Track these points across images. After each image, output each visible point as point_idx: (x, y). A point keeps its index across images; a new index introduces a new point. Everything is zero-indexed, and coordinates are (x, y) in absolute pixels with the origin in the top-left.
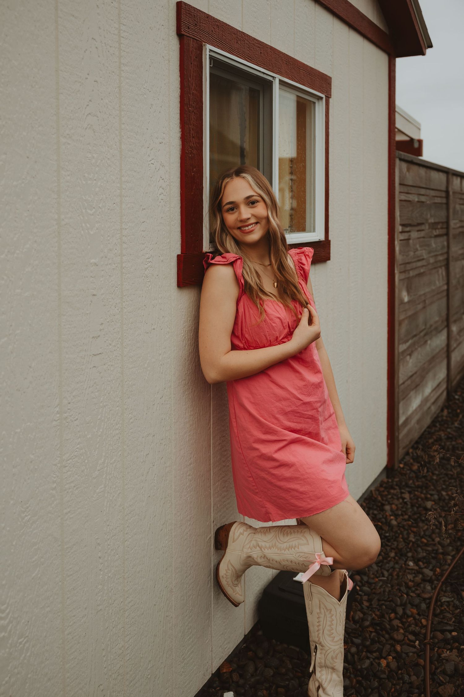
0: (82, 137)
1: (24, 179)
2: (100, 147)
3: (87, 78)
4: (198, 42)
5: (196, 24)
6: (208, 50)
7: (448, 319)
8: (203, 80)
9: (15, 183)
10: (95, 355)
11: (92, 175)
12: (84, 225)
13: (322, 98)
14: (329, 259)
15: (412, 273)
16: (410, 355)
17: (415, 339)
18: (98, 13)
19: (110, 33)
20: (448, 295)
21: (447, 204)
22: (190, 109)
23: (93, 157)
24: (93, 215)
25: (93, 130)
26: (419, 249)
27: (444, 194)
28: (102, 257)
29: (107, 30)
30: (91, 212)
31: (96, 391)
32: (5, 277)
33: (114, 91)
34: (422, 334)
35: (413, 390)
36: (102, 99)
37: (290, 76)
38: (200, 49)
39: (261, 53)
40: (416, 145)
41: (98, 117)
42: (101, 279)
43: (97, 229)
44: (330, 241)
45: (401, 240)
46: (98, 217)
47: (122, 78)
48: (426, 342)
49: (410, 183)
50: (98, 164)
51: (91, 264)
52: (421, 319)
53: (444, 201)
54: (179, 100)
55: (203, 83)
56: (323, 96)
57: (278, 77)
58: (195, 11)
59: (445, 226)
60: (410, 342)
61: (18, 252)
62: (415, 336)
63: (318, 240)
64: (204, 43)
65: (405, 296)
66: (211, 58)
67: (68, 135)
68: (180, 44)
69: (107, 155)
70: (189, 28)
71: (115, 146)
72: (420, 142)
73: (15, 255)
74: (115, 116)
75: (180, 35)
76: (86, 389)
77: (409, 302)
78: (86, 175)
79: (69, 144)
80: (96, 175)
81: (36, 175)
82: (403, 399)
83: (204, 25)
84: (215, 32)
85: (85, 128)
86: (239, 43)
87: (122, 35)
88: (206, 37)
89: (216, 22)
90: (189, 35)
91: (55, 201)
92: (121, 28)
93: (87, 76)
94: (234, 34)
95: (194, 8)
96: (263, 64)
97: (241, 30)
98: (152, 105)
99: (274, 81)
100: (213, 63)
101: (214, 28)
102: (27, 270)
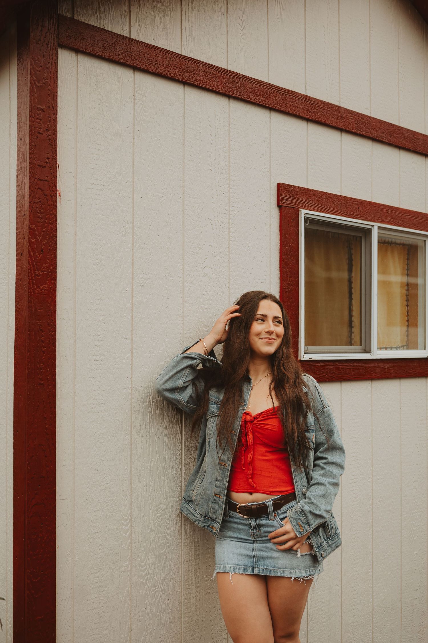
0: (200, 282)
1: (160, 309)
2: (212, 287)
3: (204, 245)
4: (294, 209)
5: (293, 197)
6: (303, 214)
8: (299, 236)
9: (154, 311)
11: (207, 306)
18: (213, 202)
19: (222, 213)
22: (287, 257)
23: (208, 294)
24: (207, 331)
25: (208, 277)
29: (219, 212)
30: (206, 330)
32: (147, 367)
33: (225, 250)
36: (215, 257)
37: (392, 222)
38: (297, 214)
39: (359, 208)
41: (212, 268)
47: (230, 242)
50: (211, 299)
54: (279, 252)
55: (299, 238)
57: (376, 225)
58: (292, 187)
61: (155, 352)
63: (426, 357)
64: (300, 209)
66: (306, 219)
67: (190, 281)
68: (280, 212)
69: (218, 292)
70: (286, 200)
71: (225, 286)
73: (154, 354)
74: (225, 267)
75: (279, 206)
78: (203, 306)
79: (190, 287)
80: (210, 306)
81: (168, 307)
83: (301, 196)
84: (311, 199)
85: (202, 276)
86: (336, 203)
87: (231, 214)
88: (303, 204)
89: (312, 192)
90: (286, 205)
91: (180, 322)
92: (231, 209)
93: (205, 243)
94: (331, 198)
95: (291, 185)
96: (361, 216)
97: (338, 193)
98: (255, 257)
99: (372, 228)
100: (309, 222)
101: (310, 197)
102: (161, 364)
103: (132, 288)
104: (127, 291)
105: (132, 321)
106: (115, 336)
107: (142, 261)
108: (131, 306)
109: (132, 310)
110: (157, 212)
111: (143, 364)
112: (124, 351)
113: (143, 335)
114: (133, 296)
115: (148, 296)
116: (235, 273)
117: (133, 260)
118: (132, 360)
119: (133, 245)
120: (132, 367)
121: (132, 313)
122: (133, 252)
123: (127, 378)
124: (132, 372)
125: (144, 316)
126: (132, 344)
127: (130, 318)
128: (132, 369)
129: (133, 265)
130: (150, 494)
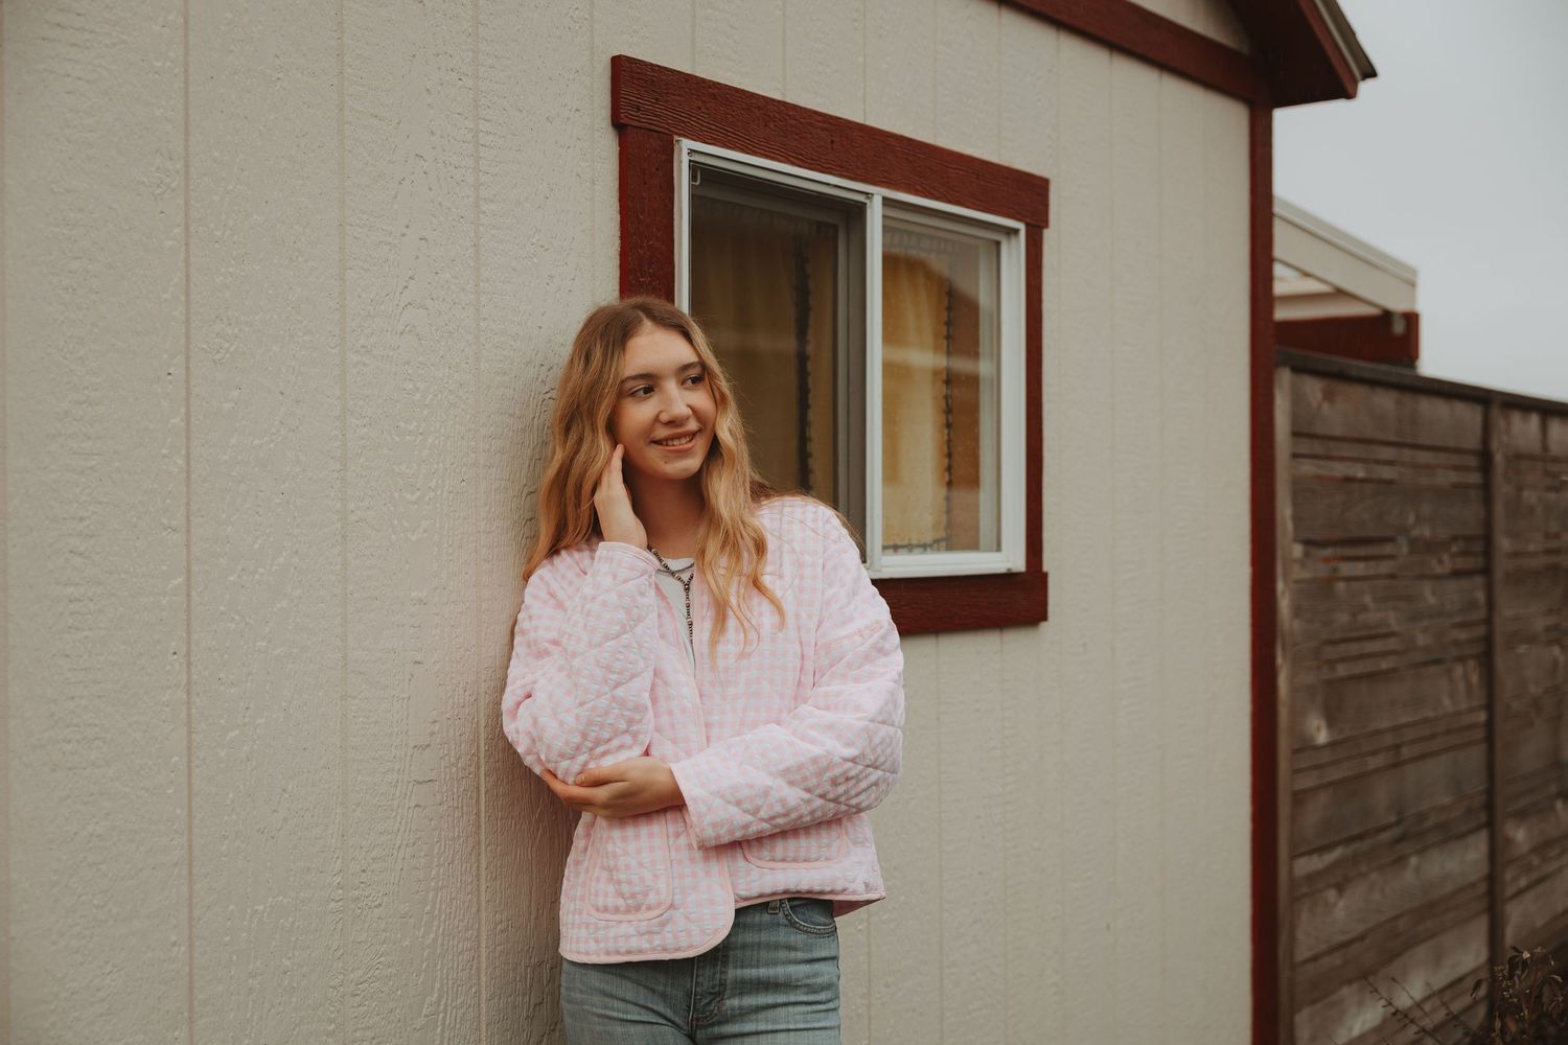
0: (394, 349)
1: (274, 434)
2: (432, 368)
3: (404, 235)
4: (661, 136)
5: (657, 99)
6: (685, 152)
7: (1489, 806)
8: (676, 216)
9: (256, 442)
10: (419, 783)
11: (415, 423)
12: (396, 522)
13: (1016, 231)
14: (1043, 617)
15: (1342, 670)
16: (1340, 888)
17: (1356, 846)
18: (429, 105)
19: (455, 140)
20: (1490, 740)
21: (1487, 488)
22: (642, 280)
23: (418, 389)
24: (415, 503)
25: (417, 335)
26: (1372, 605)
27: (1473, 461)
28: (436, 588)
29: (448, 135)
30: (413, 498)
31: (422, 854)
32: (237, 617)
33: (464, 255)
34: (1385, 836)
35: (1349, 982)
36: (437, 273)
37: (918, 187)
38: (667, 152)
39: (832, 142)
40: (1399, 328)
41: (427, 309)
42: (433, 632)
43: (425, 531)
44: (1045, 575)
45: (1296, 582)
46: (427, 507)
47: (481, 228)
48: (1401, 860)
49: (1339, 431)
50: (427, 403)
51: (412, 600)
52: (1381, 795)
53: (1475, 478)
54: (618, 262)
55: (676, 223)
56: (1021, 226)
57: (879, 193)
58: (652, 70)
59: (1478, 547)
60: (1338, 853)
61: (261, 570)
62: (1360, 837)
63: (1003, 571)
64: (676, 138)
65: (1319, 729)
66: (695, 167)
67: (364, 347)
68: (620, 144)
69: (447, 383)
70: (639, 109)
71: (466, 365)
72: (1412, 319)
73: (257, 576)
74: (466, 304)
75: (618, 124)
76: (400, 848)
77: (1332, 745)
78: (402, 424)
79: (364, 364)
80: (424, 425)
81: (297, 427)
82: (1314, 1002)
83: (678, 98)
84: (707, 109)
85: (399, 331)
86: (772, 126)
87: (481, 142)
88: (684, 122)
89: (710, 87)
90: (640, 124)
91: (336, 475)
92: (480, 127)
93: (405, 230)
94: (759, 108)
95: (652, 65)
96: (841, 167)
97: (777, 96)
98: (551, 277)
99: (867, 201)
100: (701, 179)
101: (703, 102)
102: (279, 606)
103: (188, 368)
104: (170, 377)
105: (188, 472)
106: (135, 519)
107: (218, 280)
108: (182, 424)
109: (188, 438)
110: (261, 128)
111: (222, 608)
112: (164, 568)
113: (224, 516)
114: (188, 394)
115: (236, 393)
116: (494, 326)
117: (188, 277)
118: (189, 595)
119: (187, 228)
120: (189, 619)
121: (188, 448)
122: (187, 251)
123: (175, 653)
124: (189, 633)
125: (226, 457)
126: (188, 546)
127: (181, 462)
128: (188, 625)
129: (187, 295)
130: (249, 1015)
